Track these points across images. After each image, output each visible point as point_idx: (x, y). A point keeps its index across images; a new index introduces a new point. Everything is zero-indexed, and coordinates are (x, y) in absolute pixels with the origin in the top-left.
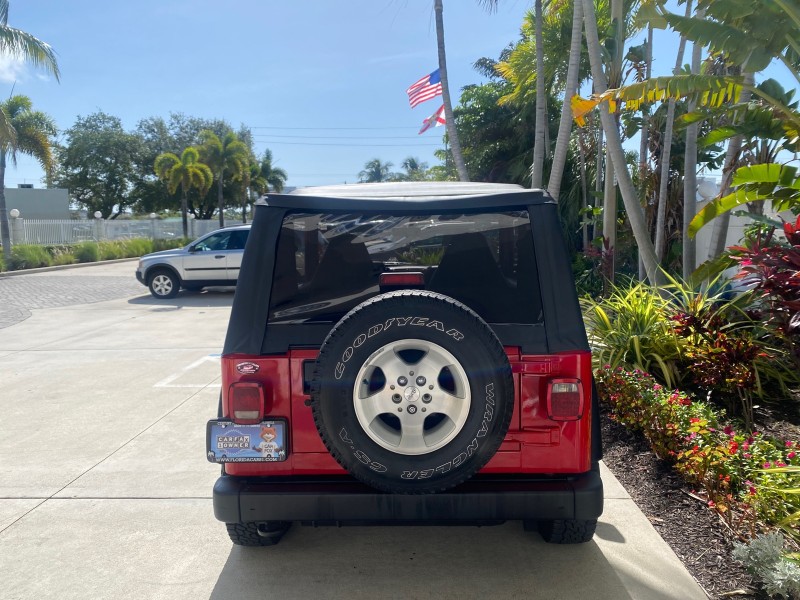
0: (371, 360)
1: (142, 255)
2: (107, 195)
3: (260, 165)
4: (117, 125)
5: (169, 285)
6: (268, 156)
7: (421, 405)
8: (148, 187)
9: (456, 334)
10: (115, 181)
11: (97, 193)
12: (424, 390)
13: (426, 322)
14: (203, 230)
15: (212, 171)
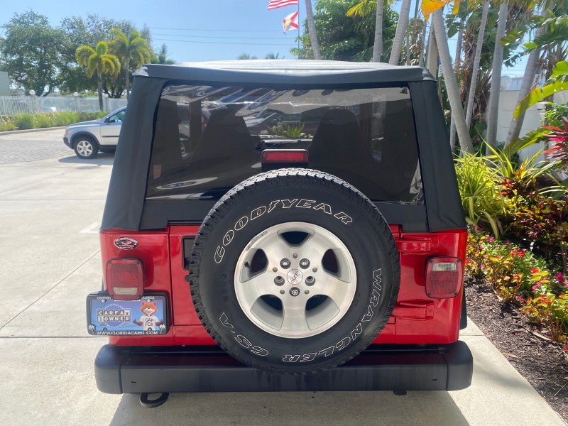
0: (253, 243)
1: (69, 124)
2: (39, 78)
3: (158, 57)
4: (44, 22)
5: (90, 148)
6: (164, 51)
7: (304, 287)
8: (72, 72)
9: (344, 218)
10: (44, 68)
11: (31, 75)
12: (308, 272)
13: (313, 205)
14: (115, 106)
15: (120, 61)
